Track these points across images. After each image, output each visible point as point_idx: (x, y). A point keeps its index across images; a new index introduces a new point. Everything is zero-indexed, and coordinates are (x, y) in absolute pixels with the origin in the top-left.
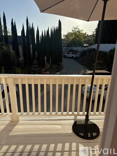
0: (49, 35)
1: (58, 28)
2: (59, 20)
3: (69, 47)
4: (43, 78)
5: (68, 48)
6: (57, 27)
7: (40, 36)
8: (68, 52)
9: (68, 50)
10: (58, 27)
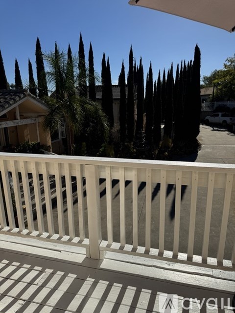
0: (173, 79)
1: (192, 64)
2: (195, 46)
3: (215, 102)
4: (160, 170)
5: (213, 104)
6: (191, 61)
7: (154, 83)
8: (214, 111)
9: (215, 108)
10: (193, 60)
